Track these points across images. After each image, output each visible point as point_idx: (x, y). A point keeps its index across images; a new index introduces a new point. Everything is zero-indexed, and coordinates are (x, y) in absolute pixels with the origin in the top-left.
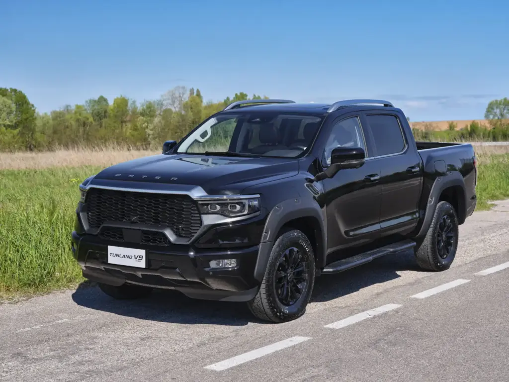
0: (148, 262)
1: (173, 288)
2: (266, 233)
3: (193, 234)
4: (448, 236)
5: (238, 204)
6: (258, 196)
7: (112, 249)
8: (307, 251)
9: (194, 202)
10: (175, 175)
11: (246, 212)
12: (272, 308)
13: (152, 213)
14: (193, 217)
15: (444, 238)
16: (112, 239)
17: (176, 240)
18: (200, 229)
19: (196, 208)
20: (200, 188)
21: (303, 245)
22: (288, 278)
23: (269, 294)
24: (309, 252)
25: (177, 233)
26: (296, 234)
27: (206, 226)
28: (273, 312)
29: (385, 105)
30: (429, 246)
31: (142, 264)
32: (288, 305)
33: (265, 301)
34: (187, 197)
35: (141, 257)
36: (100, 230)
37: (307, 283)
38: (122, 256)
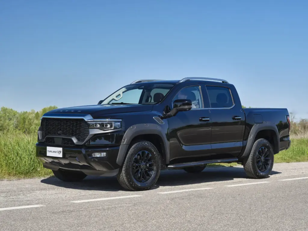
0: (64, 154)
1: (79, 170)
2: (124, 140)
3: (85, 138)
4: (266, 159)
5: (109, 124)
6: (121, 120)
7: (49, 148)
8: (155, 153)
9: (86, 122)
10: (80, 110)
11: (113, 128)
12: (129, 182)
13: (70, 132)
14: (85, 130)
15: (262, 160)
16: (50, 144)
17: (77, 142)
18: (88, 136)
19: (87, 126)
20: (90, 115)
21: (151, 150)
22: (142, 167)
23: (127, 174)
24: (156, 154)
25: (78, 139)
26: (146, 144)
27: (92, 134)
28: (130, 184)
29: (223, 82)
30: (251, 163)
31: (61, 155)
32: (140, 182)
33: (125, 178)
34: (83, 120)
35: (60, 152)
36: (45, 139)
37: (155, 171)
38: (52, 152)
